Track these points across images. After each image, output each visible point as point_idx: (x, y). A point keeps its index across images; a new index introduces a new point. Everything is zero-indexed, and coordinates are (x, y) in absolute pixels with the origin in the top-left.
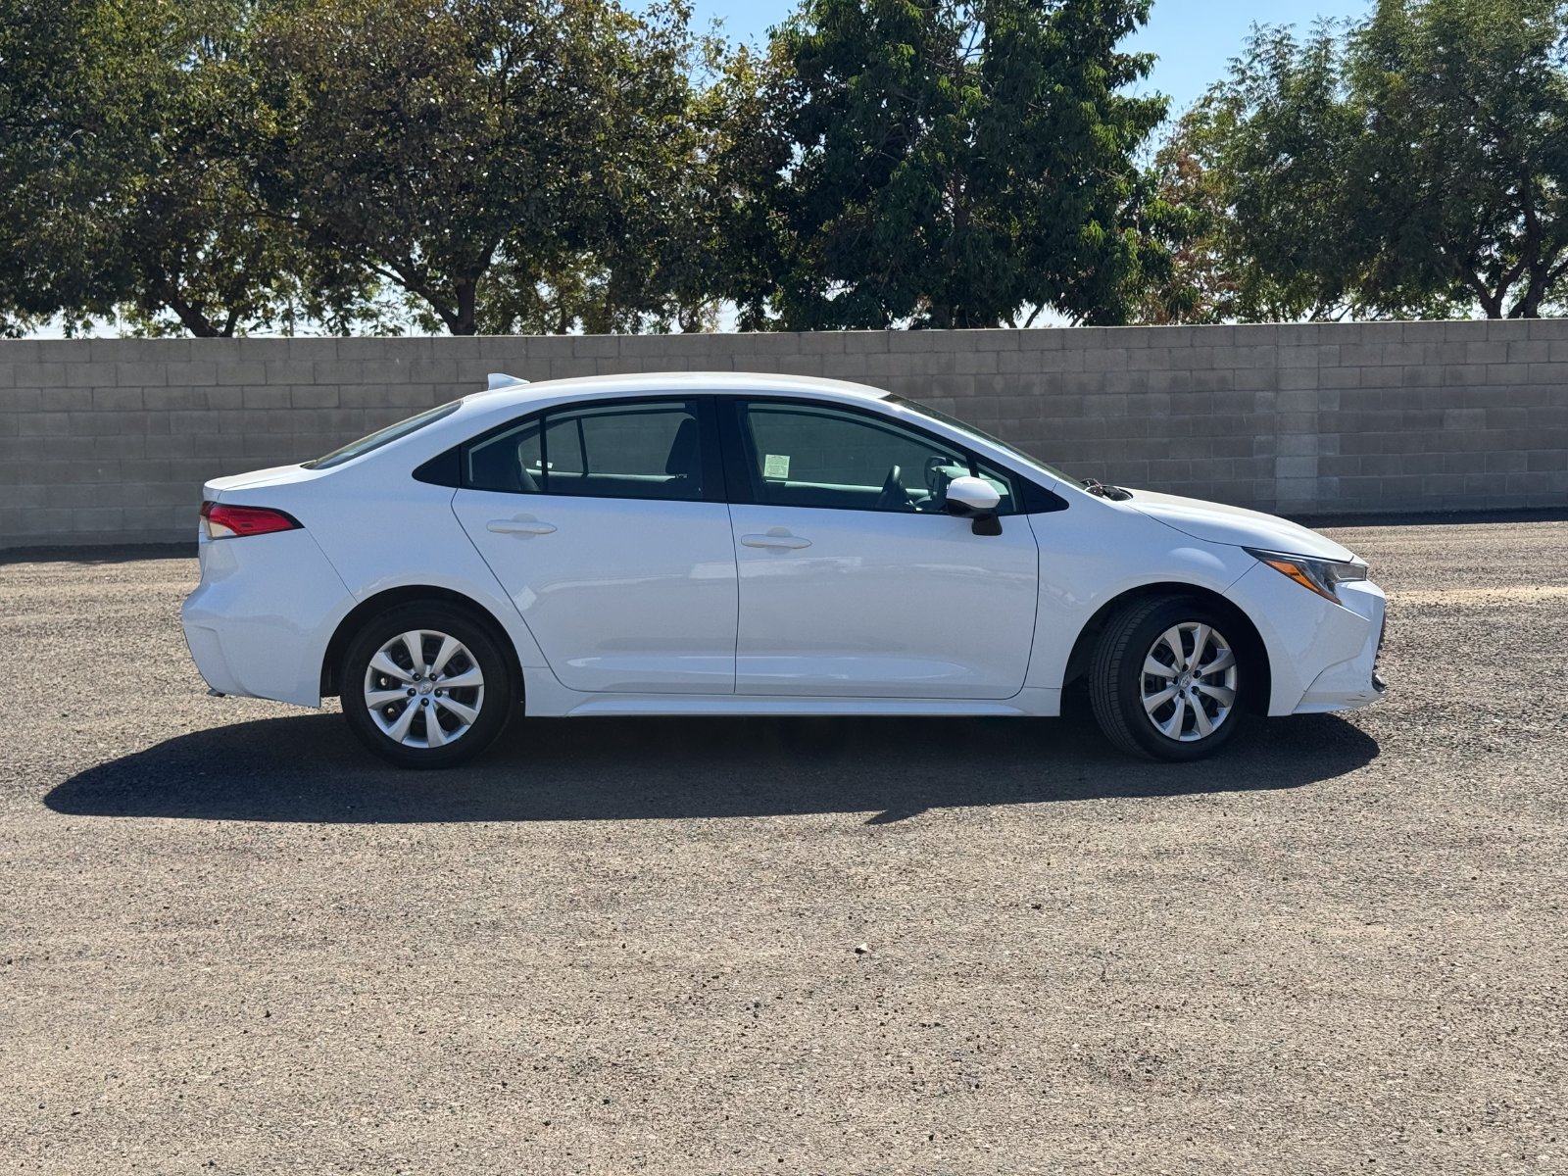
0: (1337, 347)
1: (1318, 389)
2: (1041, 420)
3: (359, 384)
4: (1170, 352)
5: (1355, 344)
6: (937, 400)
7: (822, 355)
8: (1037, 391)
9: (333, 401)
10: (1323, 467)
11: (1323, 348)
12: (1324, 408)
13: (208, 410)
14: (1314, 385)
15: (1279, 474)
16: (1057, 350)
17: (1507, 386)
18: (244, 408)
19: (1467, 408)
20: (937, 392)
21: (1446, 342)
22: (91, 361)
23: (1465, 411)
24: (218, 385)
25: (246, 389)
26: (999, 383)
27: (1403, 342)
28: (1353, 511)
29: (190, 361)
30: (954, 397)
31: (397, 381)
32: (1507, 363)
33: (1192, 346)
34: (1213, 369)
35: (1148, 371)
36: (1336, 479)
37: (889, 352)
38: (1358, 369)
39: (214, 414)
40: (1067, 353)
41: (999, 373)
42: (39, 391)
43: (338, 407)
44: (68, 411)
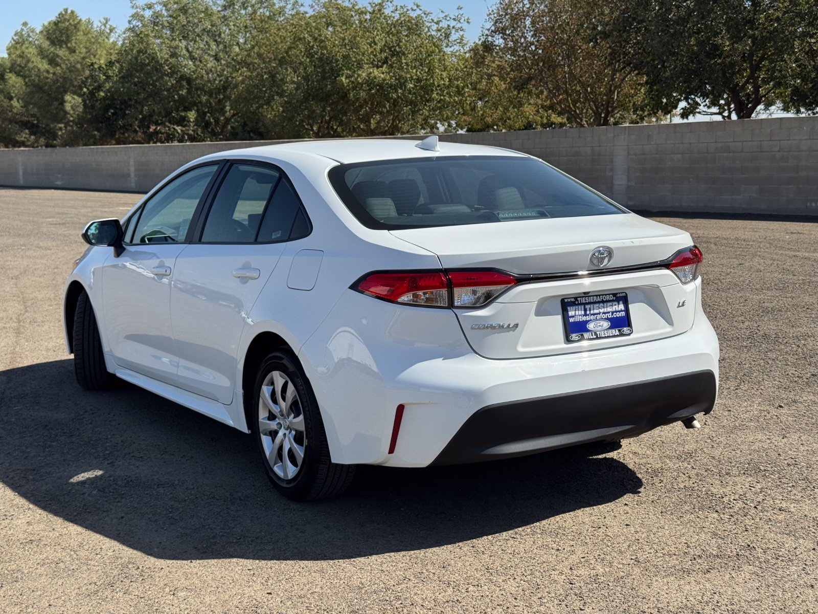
3: (788, 140)
9: (777, 149)
13: (729, 153)
18: (742, 152)
22: (691, 132)
24: (734, 141)
25: (744, 143)
29: (725, 130)
31: (804, 138)
39: (731, 154)
42: (673, 145)
43: (779, 151)
44: (682, 154)
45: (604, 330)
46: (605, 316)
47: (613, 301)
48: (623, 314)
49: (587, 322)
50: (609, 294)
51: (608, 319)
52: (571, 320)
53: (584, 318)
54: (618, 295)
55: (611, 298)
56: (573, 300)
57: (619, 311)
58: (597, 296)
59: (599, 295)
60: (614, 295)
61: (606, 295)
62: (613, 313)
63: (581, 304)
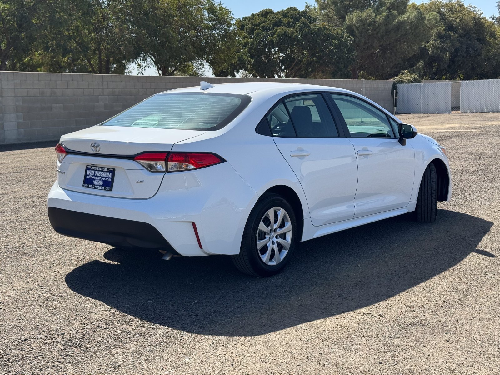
0: (19, 81)
1: (15, 97)
5: (25, 80)
10: (19, 125)
11: (15, 81)
12: (18, 104)
14: (14, 95)
15: (5, 129)
17: (68, 96)
19: (58, 104)
21: (50, 80)
23: (58, 105)
27: (39, 80)
28: (29, 141)
32: (68, 88)
36: (23, 130)
38: (26, 90)
45: (100, 186)
46: (102, 179)
47: (107, 172)
48: (110, 179)
49: (94, 179)
50: (106, 168)
51: (103, 181)
52: (87, 177)
53: (93, 177)
54: (110, 169)
55: (106, 170)
56: (90, 167)
57: (109, 178)
58: (100, 167)
59: (102, 167)
60: (108, 169)
61: (104, 168)
62: (106, 178)
63: (93, 170)
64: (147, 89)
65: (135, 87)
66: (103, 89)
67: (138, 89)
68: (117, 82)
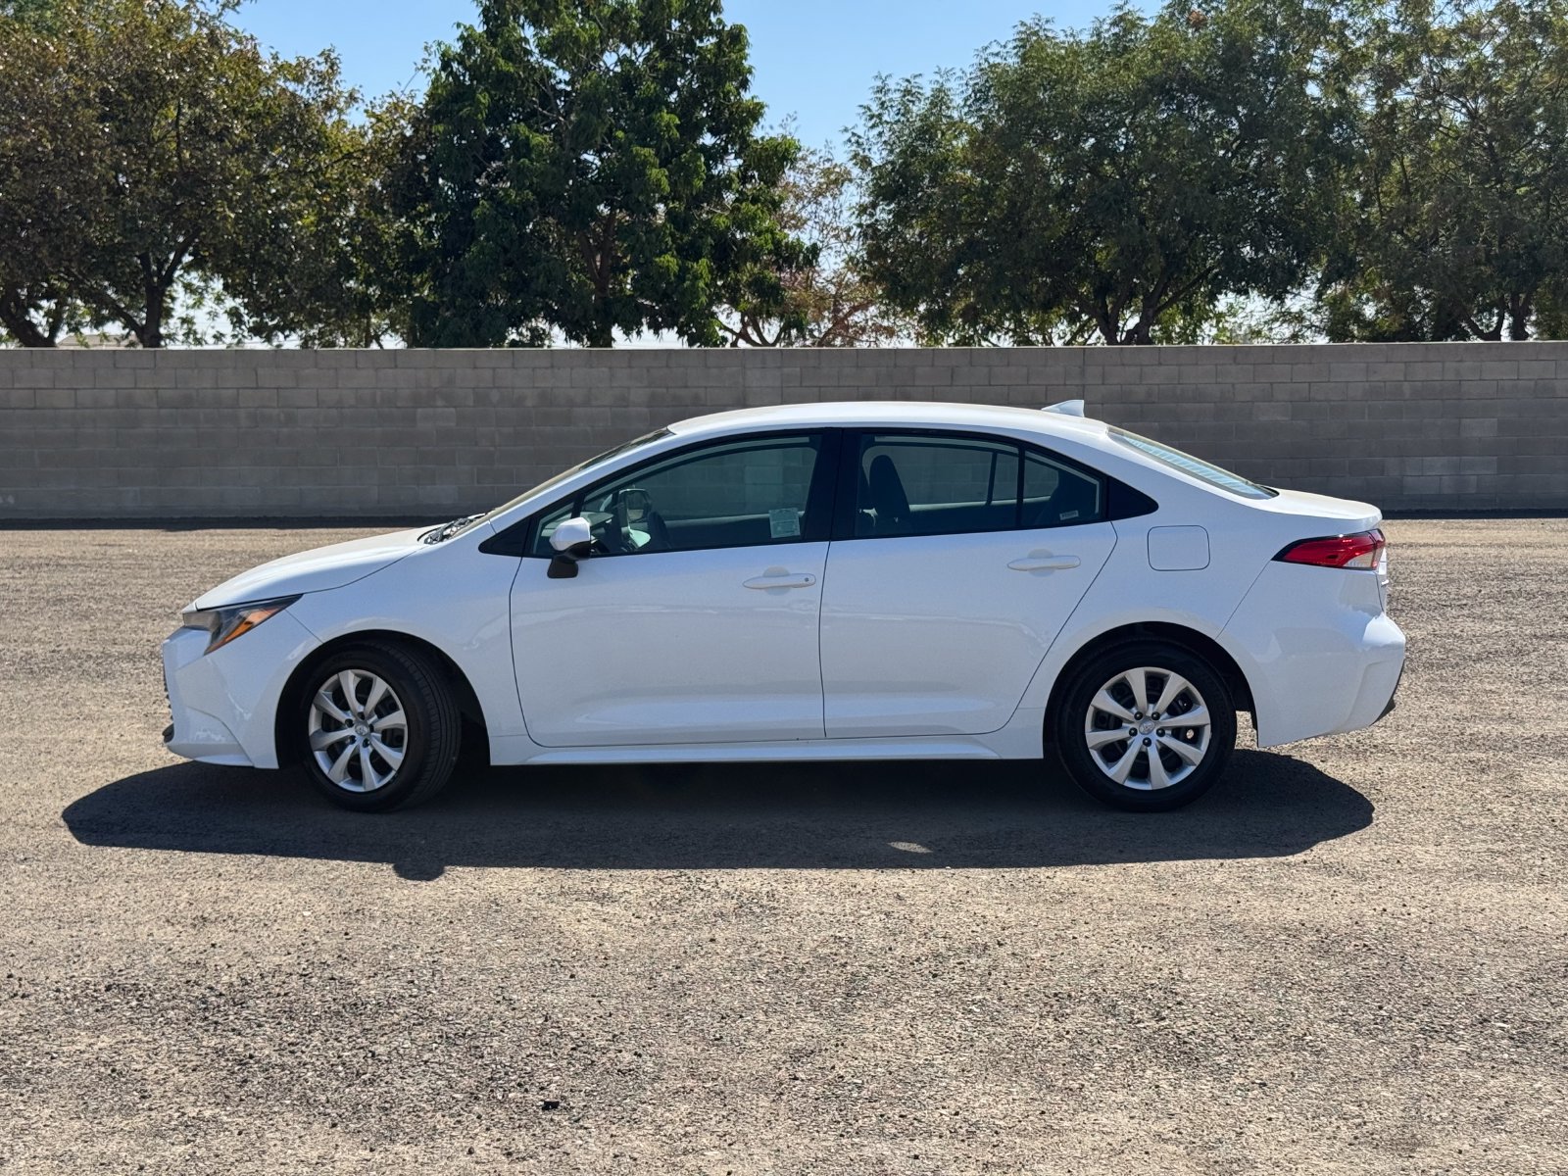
2: (534, 428)
4: (648, 371)
6: (439, 410)
7: (336, 369)
8: (529, 403)
11: (786, 370)
16: (546, 368)
20: (440, 403)
21: (895, 366)
26: (495, 396)
30: (455, 407)
32: (951, 386)
33: (667, 366)
34: (686, 387)
35: (629, 388)
37: (396, 367)
38: (816, 390)
40: (556, 370)
41: (494, 387)
64: (1272, 384)
65: (1219, 380)
66: (1084, 386)
67: (1233, 385)
68: (1141, 365)
